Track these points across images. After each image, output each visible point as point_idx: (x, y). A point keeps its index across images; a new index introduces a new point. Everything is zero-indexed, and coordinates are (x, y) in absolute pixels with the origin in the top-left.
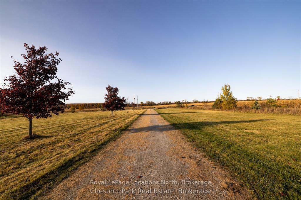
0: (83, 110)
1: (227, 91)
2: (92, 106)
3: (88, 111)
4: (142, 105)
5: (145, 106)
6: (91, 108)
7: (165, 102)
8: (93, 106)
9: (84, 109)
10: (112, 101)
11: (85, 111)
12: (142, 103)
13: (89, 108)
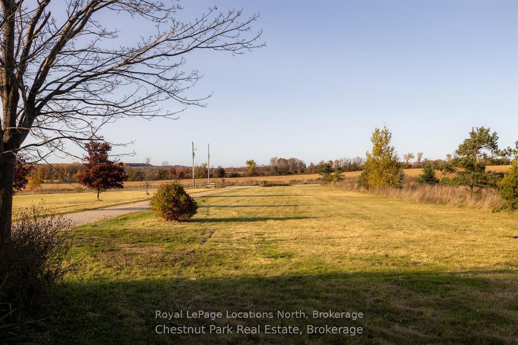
0: (39, 188)
1: (381, 140)
2: (71, 173)
3: (55, 191)
4: (250, 172)
5: (263, 175)
6: (66, 182)
7: (337, 161)
8: (74, 176)
9: (44, 186)
10: (97, 171)
11: (46, 190)
12: (250, 163)
13: (59, 183)
